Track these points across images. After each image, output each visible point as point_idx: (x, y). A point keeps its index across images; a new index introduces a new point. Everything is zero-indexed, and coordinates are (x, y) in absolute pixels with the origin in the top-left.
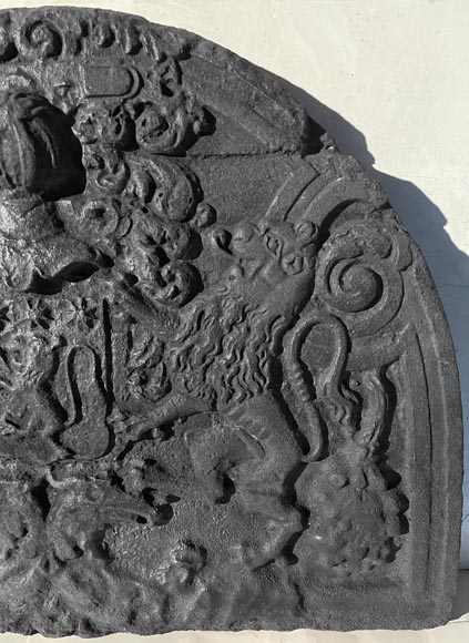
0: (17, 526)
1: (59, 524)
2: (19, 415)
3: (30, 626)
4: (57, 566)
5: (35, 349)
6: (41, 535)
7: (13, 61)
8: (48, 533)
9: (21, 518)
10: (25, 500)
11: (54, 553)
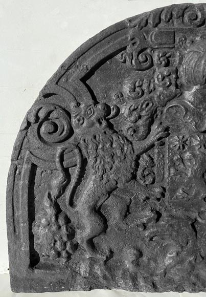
0: (185, 241)
1: (204, 240)
2: (188, 188)
3: (183, 288)
4: (201, 260)
5: (200, 158)
6: (195, 245)
7: (202, 27)
8: (198, 244)
9: (187, 237)
10: (189, 229)
11: (200, 253)
